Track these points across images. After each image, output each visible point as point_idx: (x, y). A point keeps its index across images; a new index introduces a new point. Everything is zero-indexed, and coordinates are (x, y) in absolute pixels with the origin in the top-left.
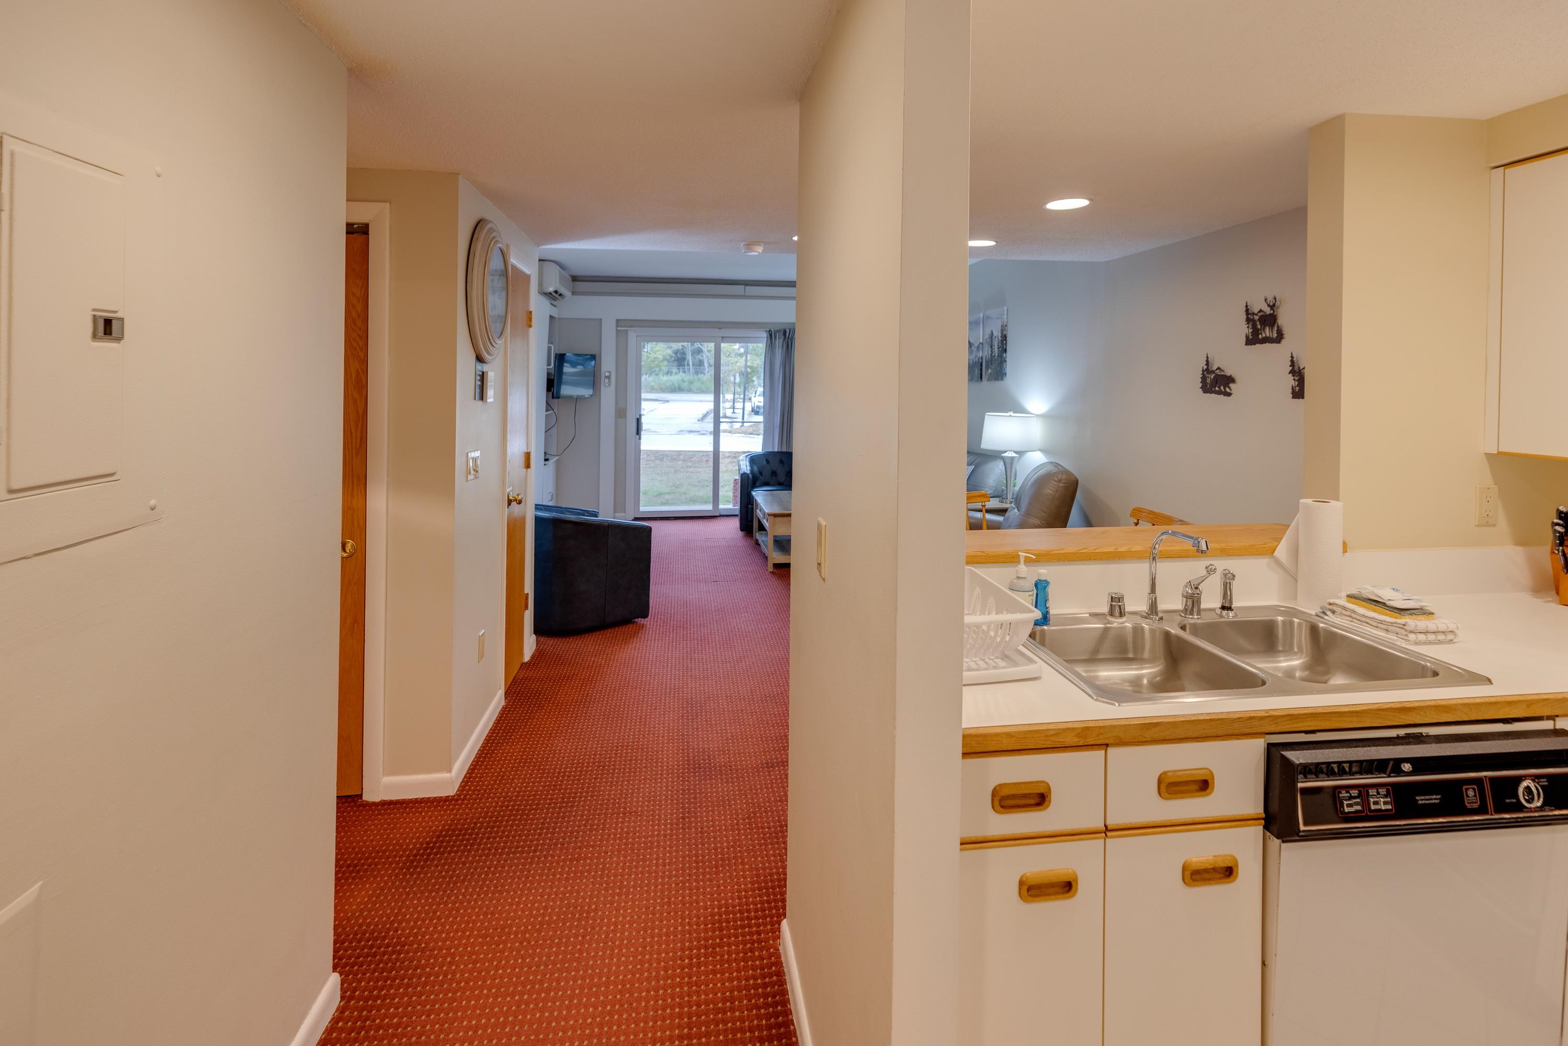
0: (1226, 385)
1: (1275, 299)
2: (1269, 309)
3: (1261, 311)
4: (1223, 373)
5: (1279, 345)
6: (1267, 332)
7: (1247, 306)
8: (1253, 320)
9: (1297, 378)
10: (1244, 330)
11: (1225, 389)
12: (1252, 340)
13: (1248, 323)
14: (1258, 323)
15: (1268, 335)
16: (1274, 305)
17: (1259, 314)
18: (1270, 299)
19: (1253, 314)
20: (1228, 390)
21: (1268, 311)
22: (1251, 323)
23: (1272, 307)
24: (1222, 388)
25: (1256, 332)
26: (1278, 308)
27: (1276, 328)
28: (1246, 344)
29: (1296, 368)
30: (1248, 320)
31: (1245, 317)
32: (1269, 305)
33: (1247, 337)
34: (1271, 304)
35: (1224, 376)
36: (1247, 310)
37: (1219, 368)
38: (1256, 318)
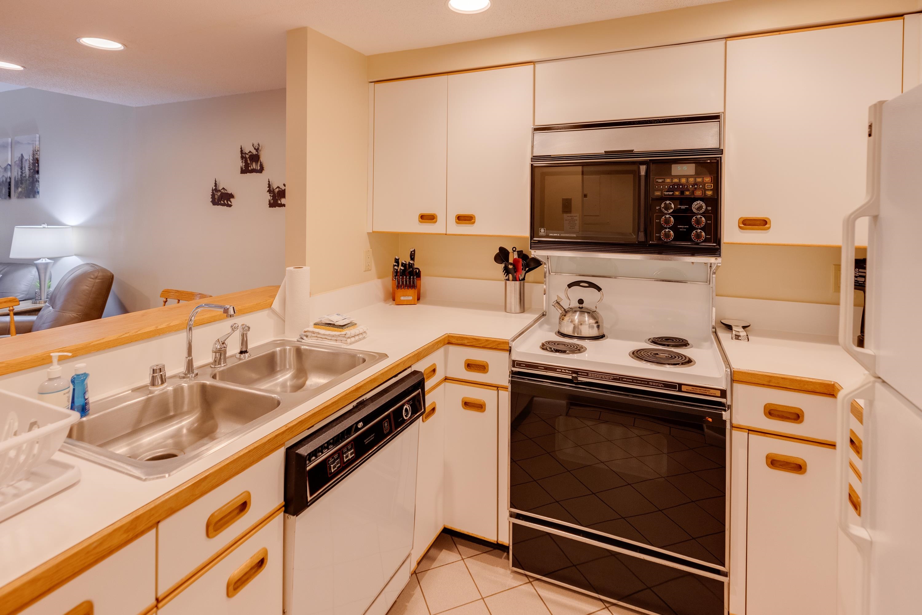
0: (229, 200)
1: (259, 145)
2: (255, 151)
3: (250, 152)
4: (226, 192)
5: (261, 174)
6: (254, 166)
7: (241, 148)
8: (246, 158)
9: (271, 195)
10: (240, 164)
11: (227, 202)
12: (244, 171)
13: (242, 160)
14: (248, 160)
15: (254, 167)
16: (258, 149)
17: (249, 154)
18: (256, 145)
19: (246, 153)
20: (229, 203)
21: (254, 152)
22: (244, 160)
23: (257, 150)
24: (226, 201)
25: (247, 166)
26: (260, 151)
27: (259, 164)
28: (242, 173)
29: (271, 189)
30: (242, 157)
31: (240, 155)
32: (255, 149)
33: (242, 168)
34: (256, 148)
35: (227, 193)
36: (242, 151)
37: (223, 188)
38: (247, 156)
